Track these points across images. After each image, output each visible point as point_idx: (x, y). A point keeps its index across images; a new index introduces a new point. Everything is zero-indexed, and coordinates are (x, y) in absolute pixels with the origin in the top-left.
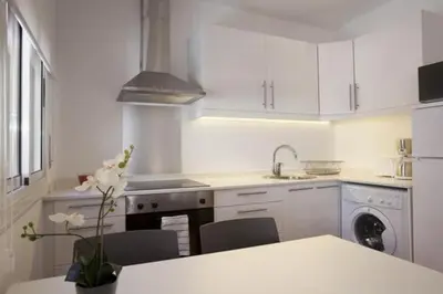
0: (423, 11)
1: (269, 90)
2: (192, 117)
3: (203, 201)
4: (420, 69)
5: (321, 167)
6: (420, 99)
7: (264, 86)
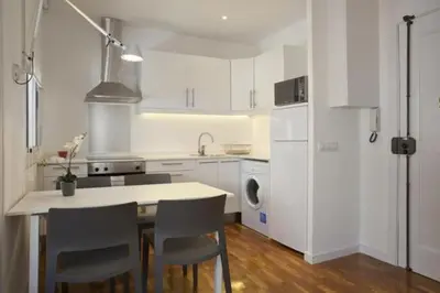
0: (285, 46)
1: (190, 94)
2: (138, 112)
3: (138, 168)
4: (276, 85)
5: (235, 149)
6: (276, 103)
7: (187, 91)
